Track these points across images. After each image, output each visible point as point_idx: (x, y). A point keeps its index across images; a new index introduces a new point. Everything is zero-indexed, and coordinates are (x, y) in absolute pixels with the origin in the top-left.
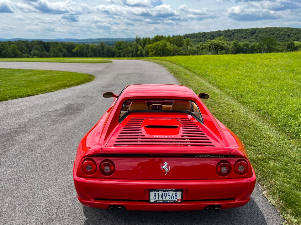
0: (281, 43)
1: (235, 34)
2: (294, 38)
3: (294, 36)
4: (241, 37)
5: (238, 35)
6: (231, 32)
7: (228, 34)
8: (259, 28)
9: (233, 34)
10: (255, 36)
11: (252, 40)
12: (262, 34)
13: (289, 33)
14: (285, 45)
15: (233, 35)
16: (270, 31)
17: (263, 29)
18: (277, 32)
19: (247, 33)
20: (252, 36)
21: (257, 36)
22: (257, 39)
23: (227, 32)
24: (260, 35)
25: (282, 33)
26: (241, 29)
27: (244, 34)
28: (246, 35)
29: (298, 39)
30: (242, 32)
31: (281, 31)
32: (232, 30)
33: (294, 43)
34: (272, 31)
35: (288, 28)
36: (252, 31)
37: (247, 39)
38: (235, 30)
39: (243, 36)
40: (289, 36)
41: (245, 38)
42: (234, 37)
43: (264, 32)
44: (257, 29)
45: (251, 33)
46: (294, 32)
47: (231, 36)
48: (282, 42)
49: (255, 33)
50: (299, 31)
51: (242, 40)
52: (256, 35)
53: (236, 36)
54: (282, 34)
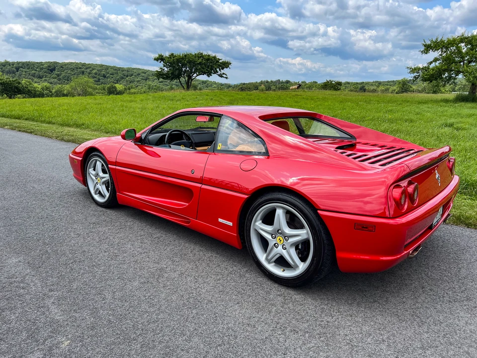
0: (98, 87)
1: (21, 70)
2: (112, 80)
3: (112, 77)
4: (34, 75)
5: (26, 72)
6: (12, 66)
7: (7, 70)
8: (59, 63)
9: (17, 69)
10: (56, 74)
11: (52, 80)
12: (67, 73)
13: (105, 73)
14: (104, 89)
15: (17, 71)
16: (77, 68)
17: (66, 64)
18: (88, 70)
19: (42, 69)
20: (50, 74)
21: (58, 75)
22: (59, 80)
23: (4, 66)
24: (63, 74)
25: (94, 71)
26: (29, 62)
27: (36, 71)
28: (41, 73)
29: (117, 81)
30: (32, 66)
31: (93, 69)
32: (13, 64)
33: (115, 87)
34: (80, 68)
35: (102, 66)
36: (49, 67)
37: (43, 79)
38: (18, 63)
39: (35, 73)
40: (104, 76)
41: (40, 77)
42: (20, 75)
43: (68, 68)
44: (56, 63)
45: (48, 69)
46: (111, 71)
47: (14, 72)
48: (97, 85)
49: (54, 69)
50: (116, 70)
51: (35, 80)
52: (56, 72)
53: (24, 73)
54: (96, 74)
